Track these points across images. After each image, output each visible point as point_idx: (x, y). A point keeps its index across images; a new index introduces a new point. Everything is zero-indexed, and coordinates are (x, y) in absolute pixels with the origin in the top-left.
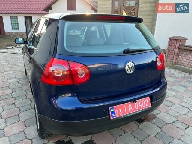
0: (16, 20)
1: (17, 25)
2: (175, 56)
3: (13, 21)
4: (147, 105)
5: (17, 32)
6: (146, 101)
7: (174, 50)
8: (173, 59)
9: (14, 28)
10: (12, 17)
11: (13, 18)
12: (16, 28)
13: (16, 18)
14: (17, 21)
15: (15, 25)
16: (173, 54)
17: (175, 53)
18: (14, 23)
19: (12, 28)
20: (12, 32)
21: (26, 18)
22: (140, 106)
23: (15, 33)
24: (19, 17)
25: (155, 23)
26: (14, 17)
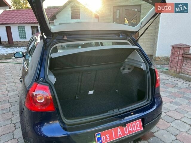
0: (23, 29)
1: (24, 34)
2: (178, 64)
3: (21, 31)
4: (138, 129)
5: (24, 41)
6: (137, 124)
7: (178, 58)
8: (177, 67)
9: (22, 38)
10: (20, 26)
11: (20, 28)
12: (24, 38)
13: (23, 27)
14: (25, 31)
15: (22, 34)
16: (177, 63)
17: (179, 61)
18: (21, 33)
19: (20, 37)
20: (20, 42)
21: (32, 27)
22: (130, 129)
23: (23, 42)
24: (26, 27)
25: (158, 31)
26: (22, 26)
